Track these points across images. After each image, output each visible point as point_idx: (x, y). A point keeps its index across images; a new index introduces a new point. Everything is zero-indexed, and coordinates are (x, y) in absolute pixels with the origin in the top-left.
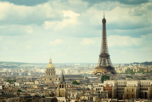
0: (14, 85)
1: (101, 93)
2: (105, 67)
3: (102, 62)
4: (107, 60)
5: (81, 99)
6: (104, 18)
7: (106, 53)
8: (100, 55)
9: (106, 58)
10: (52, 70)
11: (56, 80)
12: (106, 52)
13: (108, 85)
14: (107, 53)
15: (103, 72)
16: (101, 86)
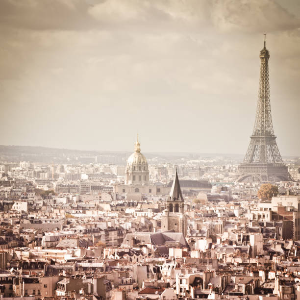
0: (55, 201)
1: (265, 225)
2: (265, 165)
3: (257, 153)
4: (268, 147)
5: (221, 239)
6: (265, 47)
7: (266, 131)
8: (253, 136)
9: (266, 144)
10: (140, 167)
11: (150, 191)
12: (268, 129)
13: (282, 208)
14: (270, 132)
15: (259, 175)
16: (266, 209)
